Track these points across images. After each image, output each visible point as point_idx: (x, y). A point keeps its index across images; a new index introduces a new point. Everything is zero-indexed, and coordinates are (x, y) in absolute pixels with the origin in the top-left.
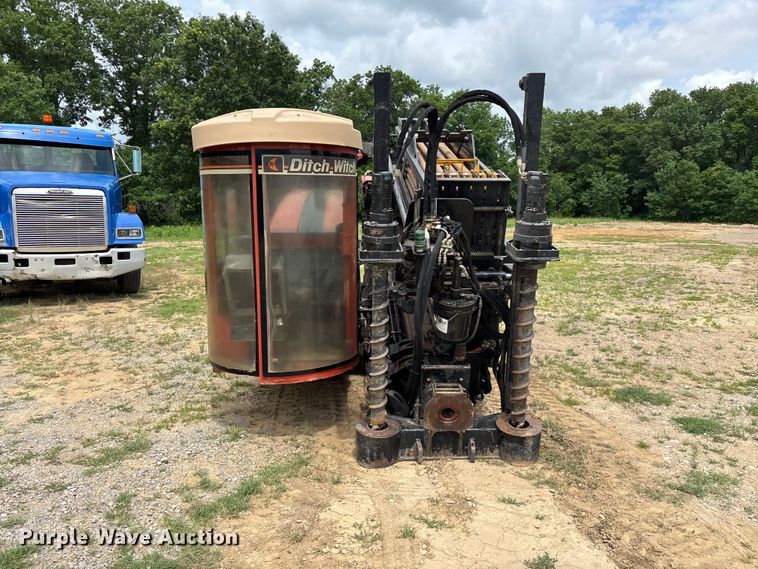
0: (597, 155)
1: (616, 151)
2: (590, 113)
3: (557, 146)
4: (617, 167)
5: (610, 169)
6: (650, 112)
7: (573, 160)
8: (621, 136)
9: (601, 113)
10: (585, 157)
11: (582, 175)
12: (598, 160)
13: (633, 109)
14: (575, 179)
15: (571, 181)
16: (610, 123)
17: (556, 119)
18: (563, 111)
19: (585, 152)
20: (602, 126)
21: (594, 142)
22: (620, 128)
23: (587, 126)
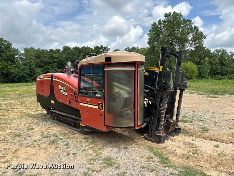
0: (50, 63)
1: (55, 62)
2: (46, 50)
3: (37, 60)
4: (56, 67)
5: (54, 67)
6: (63, 52)
7: (42, 64)
8: (56, 58)
9: (49, 51)
10: (46, 63)
11: (46, 69)
12: (51, 65)
13: (58, 50)
14: (44, 70)
15: (43, 70)
16: (52, 54)
17: (35, 51)
18: (37, 49)
19: (46, 62)
20: (51, 55)
21: (49, 59)
22: (56, 56)
23: (46, 54)
